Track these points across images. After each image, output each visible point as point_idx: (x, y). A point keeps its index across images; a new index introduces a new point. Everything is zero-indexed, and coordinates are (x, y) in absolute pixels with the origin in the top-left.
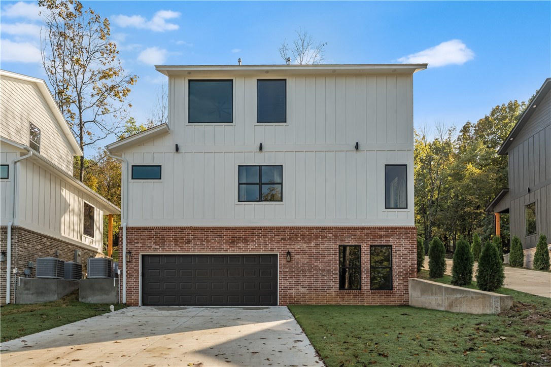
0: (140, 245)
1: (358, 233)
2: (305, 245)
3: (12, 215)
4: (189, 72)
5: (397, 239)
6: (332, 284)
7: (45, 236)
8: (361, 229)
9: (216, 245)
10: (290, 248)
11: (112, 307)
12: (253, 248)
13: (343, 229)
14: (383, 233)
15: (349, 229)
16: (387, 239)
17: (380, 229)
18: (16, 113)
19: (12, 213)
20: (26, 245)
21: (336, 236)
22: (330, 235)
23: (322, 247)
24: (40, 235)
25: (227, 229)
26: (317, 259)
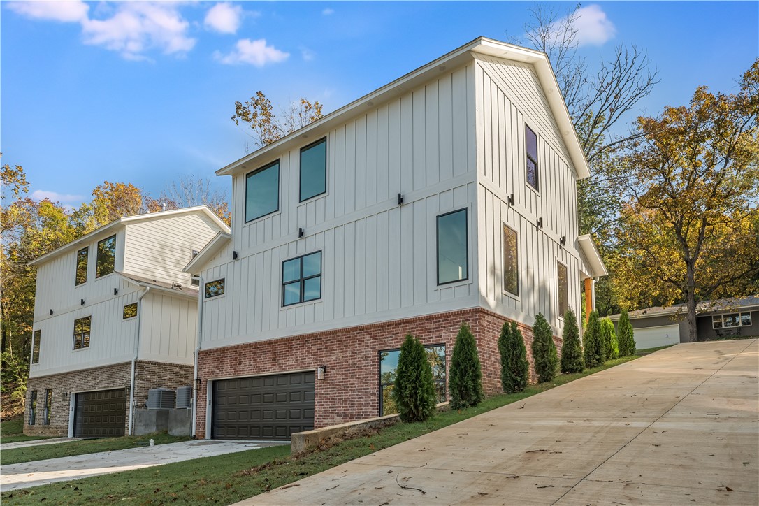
0: (207, 370)
1: (400, 329)
2: (340, 355)
3: (136, 350)
4: (243, 166)
5: (452, 332)
6: (370, 409)
7: (177, 366)
8: (404, 323)
9: (261, 364)
10: (327, 361)
11: (152, 441)
12: (292, 364)
13: (382, 327)
14: (432, 325)
15: (389, 324)
16: (437, 334)
17: (428, 319)
18: (174, 246)
19: (136, 347)
20: (149, 377)
21: (374, 338)
22: (368, 337)
23: (359, 355)
24: (170, 365)
25: (270, 343)
26: (353, 374)
